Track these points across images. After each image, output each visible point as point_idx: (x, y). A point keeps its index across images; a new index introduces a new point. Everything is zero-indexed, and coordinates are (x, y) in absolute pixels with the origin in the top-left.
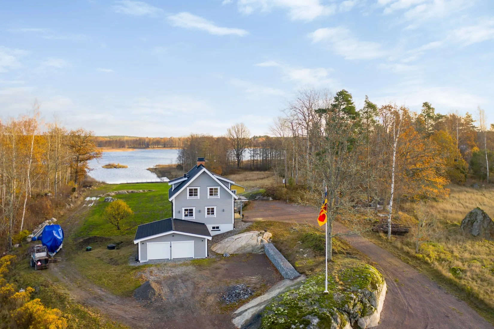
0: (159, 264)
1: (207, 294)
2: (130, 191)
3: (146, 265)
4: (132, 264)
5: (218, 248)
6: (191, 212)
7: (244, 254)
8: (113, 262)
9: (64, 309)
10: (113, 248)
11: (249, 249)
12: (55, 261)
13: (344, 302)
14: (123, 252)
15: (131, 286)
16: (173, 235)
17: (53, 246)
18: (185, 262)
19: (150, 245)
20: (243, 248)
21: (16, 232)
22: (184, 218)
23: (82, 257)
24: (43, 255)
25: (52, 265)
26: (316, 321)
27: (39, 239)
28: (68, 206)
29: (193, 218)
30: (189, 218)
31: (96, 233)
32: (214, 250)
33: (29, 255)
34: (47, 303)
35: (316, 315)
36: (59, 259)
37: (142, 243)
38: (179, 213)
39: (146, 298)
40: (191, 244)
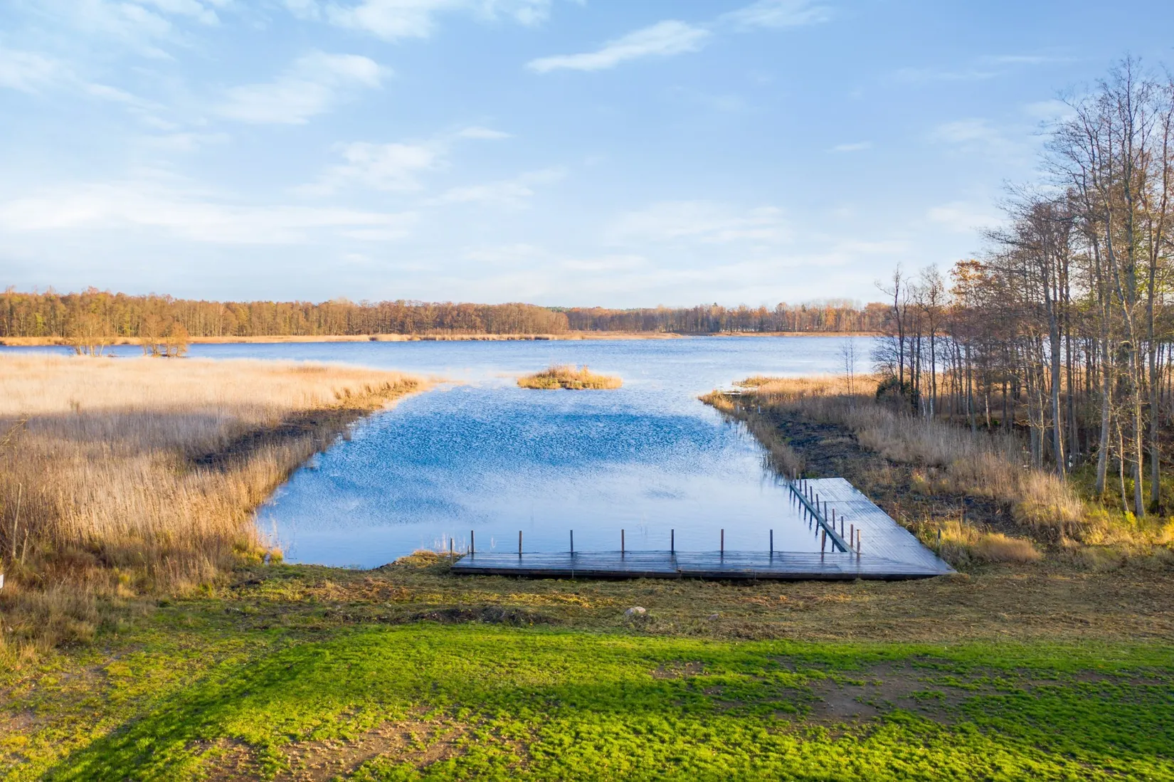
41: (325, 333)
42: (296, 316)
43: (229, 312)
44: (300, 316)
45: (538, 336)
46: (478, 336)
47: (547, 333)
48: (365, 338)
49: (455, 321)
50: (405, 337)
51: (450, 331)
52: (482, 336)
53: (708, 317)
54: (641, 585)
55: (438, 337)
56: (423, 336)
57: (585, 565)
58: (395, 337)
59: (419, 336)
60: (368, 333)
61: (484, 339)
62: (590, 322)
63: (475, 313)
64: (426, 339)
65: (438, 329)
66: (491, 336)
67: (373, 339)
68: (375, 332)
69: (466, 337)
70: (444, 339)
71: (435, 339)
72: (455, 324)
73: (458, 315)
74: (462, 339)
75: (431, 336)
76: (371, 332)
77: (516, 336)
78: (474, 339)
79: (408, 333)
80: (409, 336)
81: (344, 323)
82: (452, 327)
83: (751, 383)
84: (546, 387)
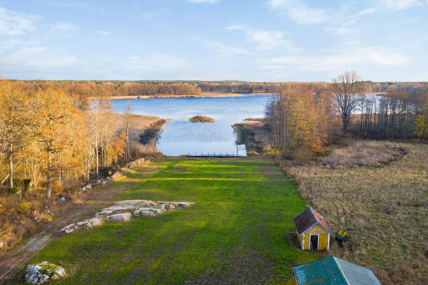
41: (122, 95)
42: (113, 90)
43: (92, 89)
44: (114, 90)
45: (192, 96)
46: (172, 96)
47: (194, 95)
48: (136, 97)
49: (164, 91)
50: (148, 97)
51: (163, 94)
52: (173, 96)
53: (248, 87)
54: (210, 158)
55: (159, 96)
56: (154, 96)
57: (204, 156)
58: (145, 97)
59: (153, 96)
60: (136, 95)
61: (174, 97)
62: (209, 88)
63: (171, 88)
64: (155, 97)
65: (159, 94)
66: (176, 96)
67: (138, 98)
68: (138, 95)
69: (168, 96)
70: (161, 97)
71: (158, 97)
72: (164, 92)
73: (165, 89)
74: (167, 97)
75: (157, 96)
76: (137, 95)
77: (184, 96)
78: (171, 97)
79: (149, 95)
80: (150, 96)
81: (128, 92)
82: (163, 93)
83: (247, 119)
84: (196, 121)
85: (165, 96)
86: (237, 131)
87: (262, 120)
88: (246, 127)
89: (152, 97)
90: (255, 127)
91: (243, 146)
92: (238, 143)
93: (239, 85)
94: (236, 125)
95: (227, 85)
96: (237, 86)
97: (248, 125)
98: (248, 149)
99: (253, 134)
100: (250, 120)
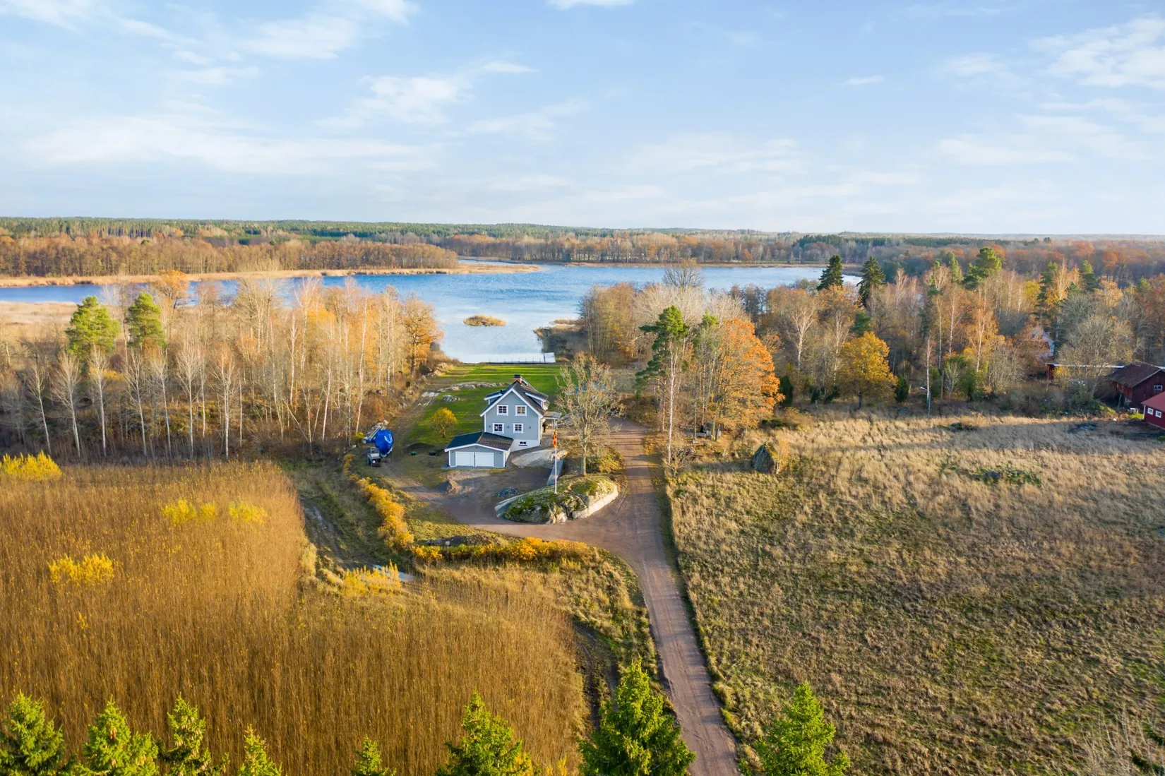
0: (463, 469)
1: (488, 491)
2: (479, 384)
3: (454, 469)
4: (443, 468)
5: (516, 461)
6: (500, 427)
7: (536, 468)
8: (431, 465)
9: (391, 491)
10: (434, 454)
11: (541, 464)
12: (386, 462)
13: (563, 500)
14: (440, 459)
15: (437, 483)
16: (477, 447)
17: (384, 449)
18: (482, 469)
19: (457, 454)
20: (536, 462)
21: (353, 434)
22: (494, 432)
23: (408, 459)
24: (376, 455)
25: (384, 464)
26: (539, 508)
27: (373, 441)
28: (400, 407)
29: (502, 433)
30: (498, 433)
31: (422, 440)
32: (513, 461)
33: (365, 455)
34: (380, 486)
35: (539, 504)
36: (389, 460)
37: (452, 451)
38: (490, 427)
39: (445, 490)
40: (491, 455)
42: (265, 256)
44: (268, 256)
46: (397, 271)
48: (318, 273)
50: (344, 272)
51: (375, 267)
53: (562, 249)
55: (368, 272)
56: (357, 271)
58: (338, 272)
60: (318, 269)
61: (401, 274)
62: (469, 249)
64: (360, 274)
65: (367, 266)
66: (407, 271)
67: (324, 274)
68: (322, 267)
69: (388, 271)
70: (372, 274)
71: (365, 274)
75: (363, 271)
76: (320, 267)
77: (423, 271)
79: (345, 268)
80: (347, 271)
81: (298, 260)
82: (376, 264)
83: (557, 322)
84: (477, 325)
85: (381, 272)
86: (542, 338)
87: (577, 323)
88: (555, 333)
89: (353, 272)
90: (569, 333)
91: (552, 354)
92: (544, 351)
93: (541, 245)
94: (541, 330)
95: (513, 243)
96: (535, 246)
97: (557, 330)
98: (556, 356)
99: (564, 341)
100: (561, 322)
